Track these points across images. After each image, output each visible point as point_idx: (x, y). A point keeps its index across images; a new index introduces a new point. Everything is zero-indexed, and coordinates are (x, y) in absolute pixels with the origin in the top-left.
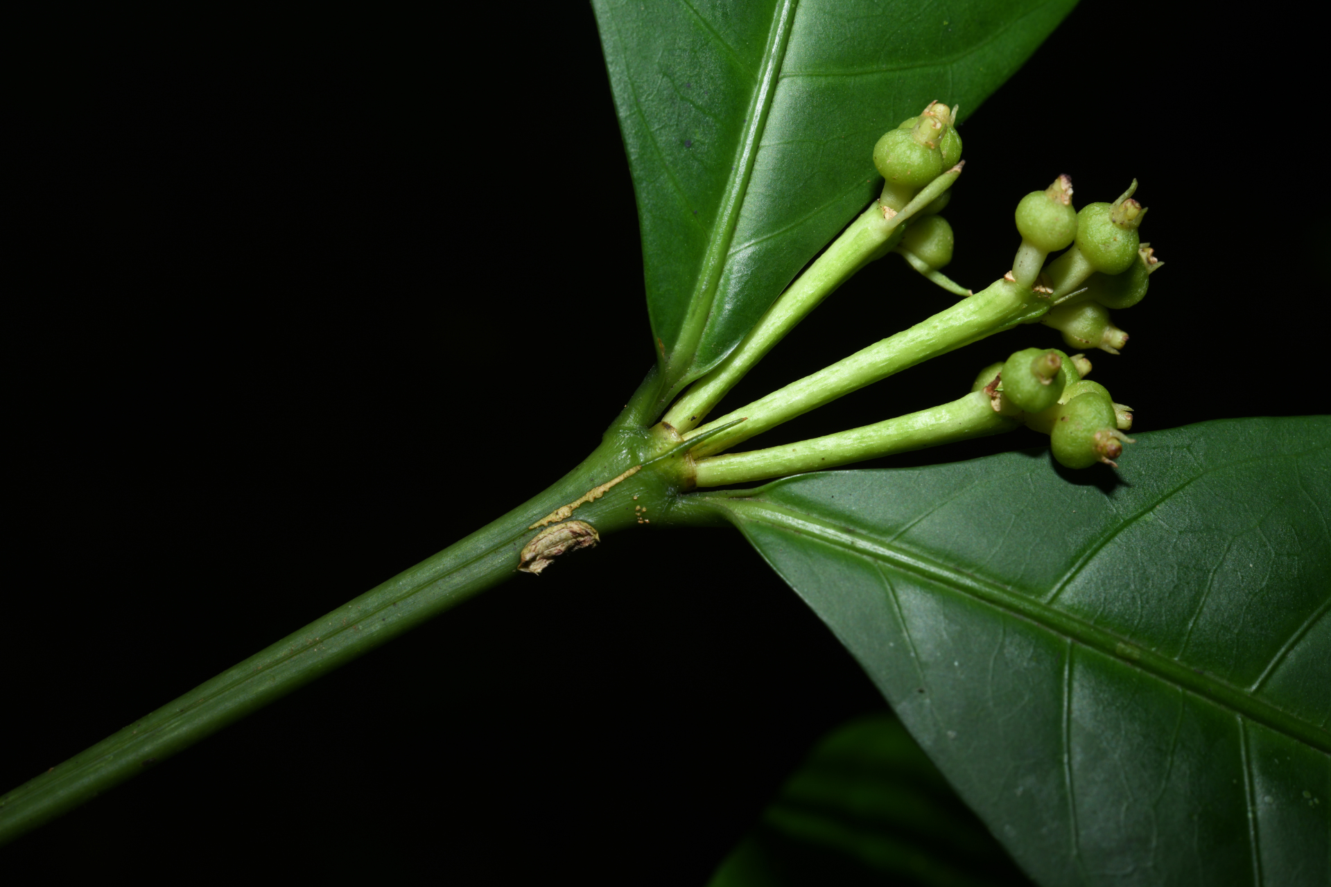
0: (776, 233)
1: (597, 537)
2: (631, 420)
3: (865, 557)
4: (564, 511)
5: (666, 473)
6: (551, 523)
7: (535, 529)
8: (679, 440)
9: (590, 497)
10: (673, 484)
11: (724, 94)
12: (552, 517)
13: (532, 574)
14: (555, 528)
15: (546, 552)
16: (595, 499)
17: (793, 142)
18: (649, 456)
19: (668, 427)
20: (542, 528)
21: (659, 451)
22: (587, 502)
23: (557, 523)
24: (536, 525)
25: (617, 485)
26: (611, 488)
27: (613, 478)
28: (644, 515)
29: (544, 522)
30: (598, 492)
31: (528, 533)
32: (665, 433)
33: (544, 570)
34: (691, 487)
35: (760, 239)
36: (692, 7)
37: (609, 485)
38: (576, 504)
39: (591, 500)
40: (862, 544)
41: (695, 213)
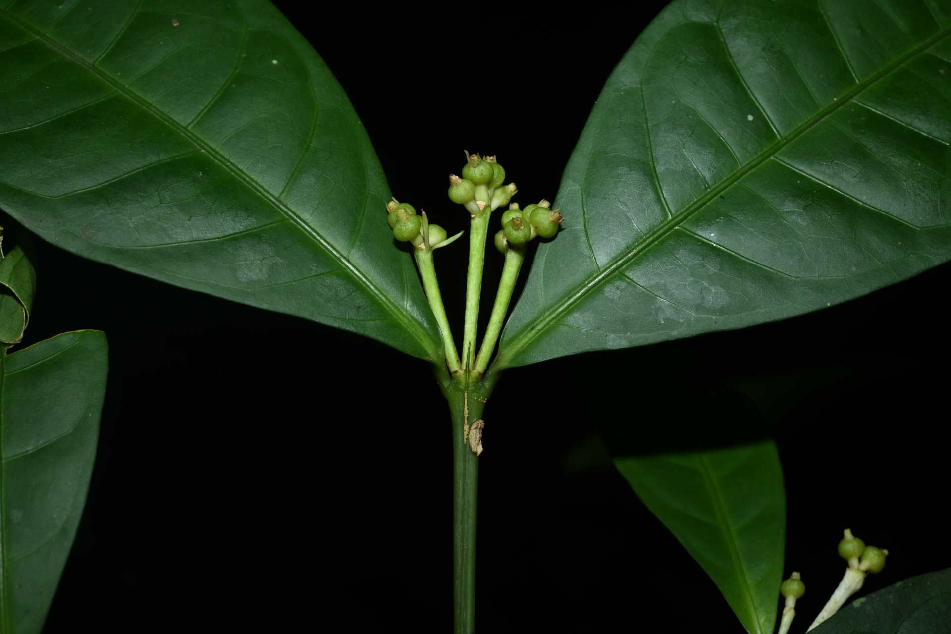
0: (406, 292)
1: (482, 421)
2: (446, 384)
3: (546, 328)
4: (466, 428)
5: (473, 382)
6: (468, 435)
7: (466, 442)
8: (463, 371)
9: (466, 415)
10: (478, 382)
11: (346, 284)
12: (466, 433)
13: (482, 453)
14: (470, 434)
15: (477, 443)
16: (468, 414)
17: (375, 267)
18: (464, 385)
19: (456, 372)
20: (468, 439)
21: (464, 380)
22: (467, 417)
23: (469, 433)
24: (465, 440)
25: (467, 402)
26: (467, 406)
27: (464, 403)
28: (484, 399)
29: (466, 437)
30: (466, 411)
31: (467, 445)
32: (458, 374)
33: (483, 447)
34: (483, 376)
35: (406, 299)
36: (308, 278)
37: (466, 406)
38: (466, 422)
39: (467, 415)
40: (539, 327)
41: (385, 319)
